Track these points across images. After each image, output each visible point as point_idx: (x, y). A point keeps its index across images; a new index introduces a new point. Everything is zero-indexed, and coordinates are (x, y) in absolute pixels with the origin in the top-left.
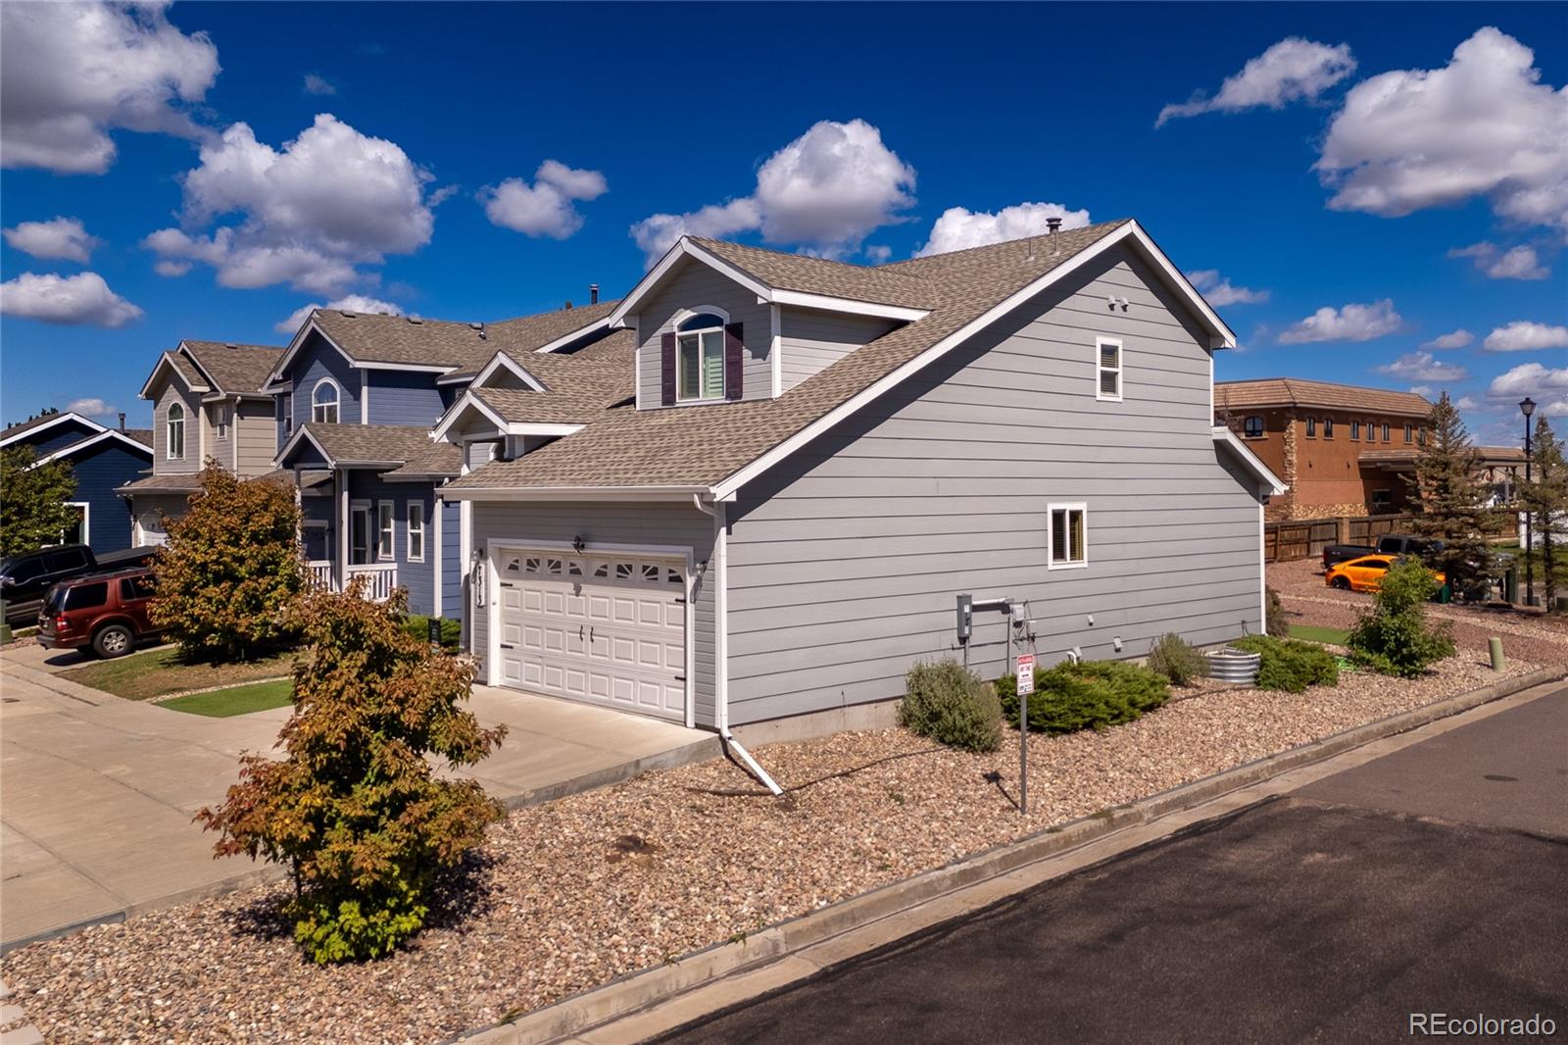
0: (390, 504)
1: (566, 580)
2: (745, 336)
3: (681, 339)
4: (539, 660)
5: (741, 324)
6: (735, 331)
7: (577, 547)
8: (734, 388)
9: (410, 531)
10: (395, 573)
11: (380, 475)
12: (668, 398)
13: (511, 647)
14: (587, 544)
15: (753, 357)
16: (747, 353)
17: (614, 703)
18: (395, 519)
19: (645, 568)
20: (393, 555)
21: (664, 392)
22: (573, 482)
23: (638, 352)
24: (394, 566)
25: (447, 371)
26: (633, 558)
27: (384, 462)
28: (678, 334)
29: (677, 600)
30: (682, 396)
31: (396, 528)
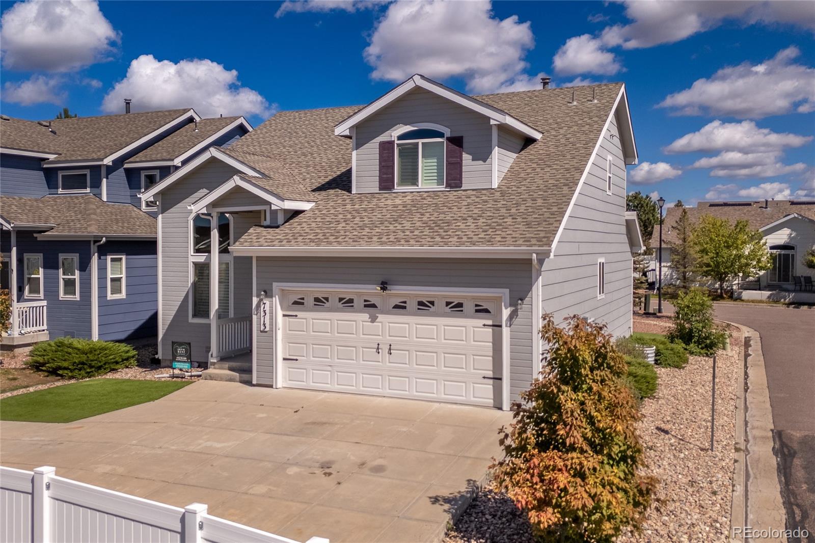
0: (40, 257)
1: (360, 312)
2: (465, 145)
3: (398, 145)
4: (329, 368)
5: (462, 137)
6: (456, 142)
7: (382, 288)
8: (454, 179)
9: (61, 276)
10: (45, 308)
11: (35, 235)
12: (386, 184)
13: (297, 360)
14: (389, 287)
15: (473, 160)
16: (466, 158)
17: (415, 396)
18: (45, 267)
19: (448, 304)
20: (42, 295)
21: (381, 181)
22: (382, 243)
23: (354, 153)
24: (45, 303)
25: (52, 157)
26: (435, 296)
27: (41, 225)
28: (397, 142)
29: (484, 325)
30: (399, 185)
31: (45, 274)
